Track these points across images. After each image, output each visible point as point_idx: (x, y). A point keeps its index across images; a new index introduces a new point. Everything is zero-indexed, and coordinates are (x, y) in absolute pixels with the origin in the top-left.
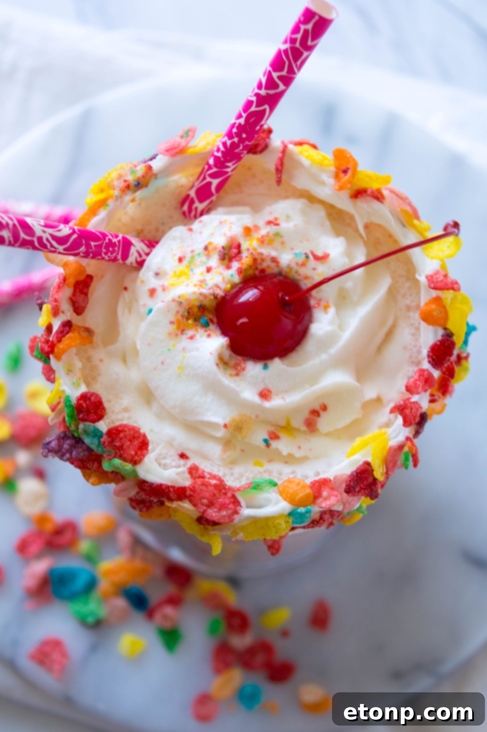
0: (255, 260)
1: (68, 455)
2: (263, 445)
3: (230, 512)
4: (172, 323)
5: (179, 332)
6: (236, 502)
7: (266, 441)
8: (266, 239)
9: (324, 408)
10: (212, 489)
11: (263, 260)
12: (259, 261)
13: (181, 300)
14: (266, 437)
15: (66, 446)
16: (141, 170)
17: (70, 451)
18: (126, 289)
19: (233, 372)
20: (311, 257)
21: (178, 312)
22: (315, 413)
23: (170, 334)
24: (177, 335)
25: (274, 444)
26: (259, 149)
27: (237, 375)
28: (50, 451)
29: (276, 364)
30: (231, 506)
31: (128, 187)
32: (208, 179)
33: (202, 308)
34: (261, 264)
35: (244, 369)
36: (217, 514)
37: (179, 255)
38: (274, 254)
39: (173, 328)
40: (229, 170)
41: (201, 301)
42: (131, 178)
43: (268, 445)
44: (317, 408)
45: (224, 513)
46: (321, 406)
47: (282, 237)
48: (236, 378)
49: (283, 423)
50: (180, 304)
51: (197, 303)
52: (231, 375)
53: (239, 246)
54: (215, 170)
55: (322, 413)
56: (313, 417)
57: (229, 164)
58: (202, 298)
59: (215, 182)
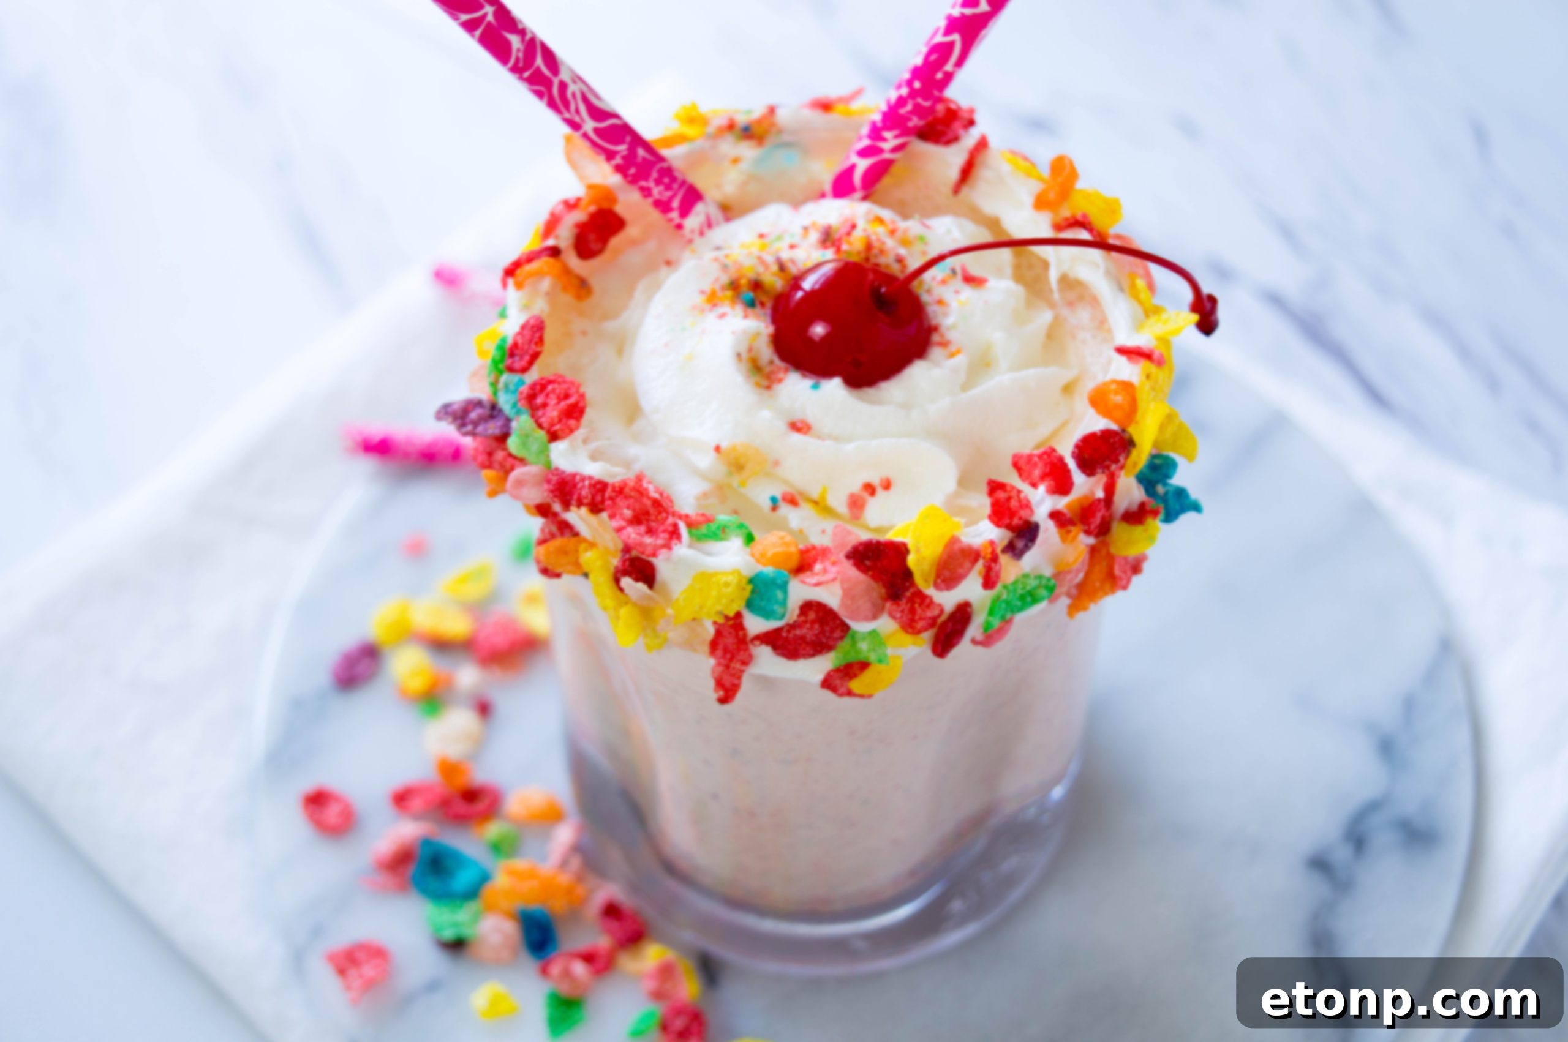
0: (869, 246)
1: (469, 428)
2: (767, 504)
3: (660, 542)
4: (702, 292)
5: (708, 307)
6: (675, 533)
7: (774, 500)
8: (899, 234)
9: (887, 485)
10: (649, 503)
11: (882, 252)
12: (875, 251)
13: (728, 262)
14: (778, 495)
15: (473, 415)
16: (757, 111)
17: (476, 424)
18: (668, 263)
19: (765, 383)
20: (959, 276)
21: (717, 279)
22: (870, 489)
23: (694, 308)
24: (702, 311)
25: (785, 509)
26: (945, 139)
27: (768, 387)
28: (447, 413)
29: (834, 386)
30: (666, 535)
31: (731, 126)
32: (855, 159)
33: (757, 285)
34: (876, 256)
35: (780, 381)
36: (638, 537)
37: (764, 230)
38: (902, 251)
39: (700, 300)
40: (886, 146)
41: (758, 274)
42: (742, 119)
43: (774, 508)
44: (876, 481)
45: (648, 540)
46: (882, 480)
47: (926, 244)
48: (766, 393)
49: (815, 494)
50: (725, 268)
51: (751, 275)
52: (758, 385)
53: (854, 226)
54: (866, 142)
55: (880, 492)
56: (866, 495)
57: (888, 135)
58: (761, 269)
59: (863, 165)
